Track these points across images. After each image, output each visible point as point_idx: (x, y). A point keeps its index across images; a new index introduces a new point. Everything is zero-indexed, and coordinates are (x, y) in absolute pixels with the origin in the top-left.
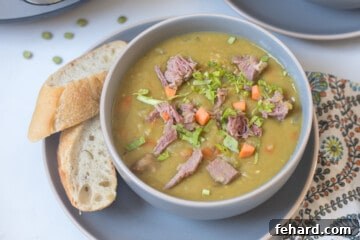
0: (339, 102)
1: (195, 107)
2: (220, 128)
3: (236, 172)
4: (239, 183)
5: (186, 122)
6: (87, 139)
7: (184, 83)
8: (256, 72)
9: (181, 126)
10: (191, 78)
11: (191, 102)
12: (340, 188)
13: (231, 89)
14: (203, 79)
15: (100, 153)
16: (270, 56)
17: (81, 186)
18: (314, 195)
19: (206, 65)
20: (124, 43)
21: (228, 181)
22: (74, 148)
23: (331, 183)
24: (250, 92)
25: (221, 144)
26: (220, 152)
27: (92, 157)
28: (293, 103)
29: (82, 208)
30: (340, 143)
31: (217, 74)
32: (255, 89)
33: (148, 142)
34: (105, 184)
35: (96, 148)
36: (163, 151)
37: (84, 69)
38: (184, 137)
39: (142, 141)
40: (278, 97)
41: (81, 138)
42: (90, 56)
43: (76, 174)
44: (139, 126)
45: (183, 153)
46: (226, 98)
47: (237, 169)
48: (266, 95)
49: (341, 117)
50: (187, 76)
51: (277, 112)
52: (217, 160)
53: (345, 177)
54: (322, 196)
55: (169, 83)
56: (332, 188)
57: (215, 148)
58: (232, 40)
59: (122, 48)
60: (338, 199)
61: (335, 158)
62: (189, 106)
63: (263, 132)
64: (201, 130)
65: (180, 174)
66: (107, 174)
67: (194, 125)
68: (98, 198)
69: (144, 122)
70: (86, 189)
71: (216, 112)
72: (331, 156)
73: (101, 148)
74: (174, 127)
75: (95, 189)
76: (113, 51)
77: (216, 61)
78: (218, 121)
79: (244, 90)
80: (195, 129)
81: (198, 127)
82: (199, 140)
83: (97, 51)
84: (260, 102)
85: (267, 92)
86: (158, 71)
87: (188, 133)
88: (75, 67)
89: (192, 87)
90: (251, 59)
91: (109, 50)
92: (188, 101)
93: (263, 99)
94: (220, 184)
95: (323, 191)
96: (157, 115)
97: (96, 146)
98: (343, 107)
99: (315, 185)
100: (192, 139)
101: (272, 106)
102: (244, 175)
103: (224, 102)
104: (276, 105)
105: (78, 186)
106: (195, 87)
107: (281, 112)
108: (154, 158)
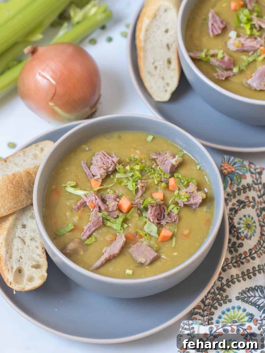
0: (256, 187)
1: (118, 197)
2: (140, 215)
3: (156, 254)
4: (158, 264)
5: (110, 210)
6: (19, 227)
7: (108, 176)
8: (173, 166)
9: (106, 213)
10: (115, 171)
11: (114, 192)
12: (251, 261)
13: (150, 181)
14: (125, 173)
15: (32, 239)
16: (185, 152)
17: (15, 268)
18: (227, 265)
19: (128, 160)
20: (52, 142)
21: (149, 262)
22: (9, 234)
23: (243, 256)
24: (167, 184)
25: (142, 229)
26: (141, 237)
27: (24, 242)
28: (206, 193)
29: (16, 287)
30: (254, 222)
31: (137, 167)
32: (172, 181)
33: (76, 228)
34: (37, 267)
35: (28, 235)
36: (90, 236)
37: (16, 165)
38: (109, 224)
39: (71, 227)
40: (192, 187)
41: (14, 226)
42: (21, 154)
43: (10, 258)
44: (68, 214)
45: (108, 237)
46: (146, 189)
47: (157, 251)
48: (181, 186)
49: (257, 199)
50: (111, 169)
51: (192, 201)
52: (138, 244)
53: (256, 252)
54: (235, 267)
55: (94, 176)
56: (244, 260)
57: (137, 233)
58: (150, 138)
59: (50, 147)
60: (248, 270)
61: (249, 234)
62: (113, 196)
63: (180, 219)
64: (124, 217)
65: (106, 256)
66: (38, 258)
67: (117, 213)
68: (31, 279)
69: (72, 210)
70: (20, 271)
71: (136, 201)
72: (246, 232)
73: (32, 234)
74: (100, 214)
75: (28, 271)
76: (42, 150)
77: (136, 157)
78: (139, 209)
79: (162, 182)
80: (118, 217)
81: (121, 214)
82: (122, 226)
83: (28, 149)
84: (176, 192)
85: (183, 183)
86: (84, 166)
87: (112, 220)
88: (7, 163)
89: (115, 180)
90: (168, 155)
91: (38, 148)
92: (112, 192)
93: (179, 190)
94: (141, 264)
95: (236, 262)
96: (84, 205)
97: (28, 234)
98: (260, 191)
99: (229, 256)
100: (116, 225)
101: (187, 195)
102: (163, 256)
103: (144, 193)
104: (191, 195)
105: (12, 268)
106: (118, 179)
107: (195, 201)
108: (82, 242)
